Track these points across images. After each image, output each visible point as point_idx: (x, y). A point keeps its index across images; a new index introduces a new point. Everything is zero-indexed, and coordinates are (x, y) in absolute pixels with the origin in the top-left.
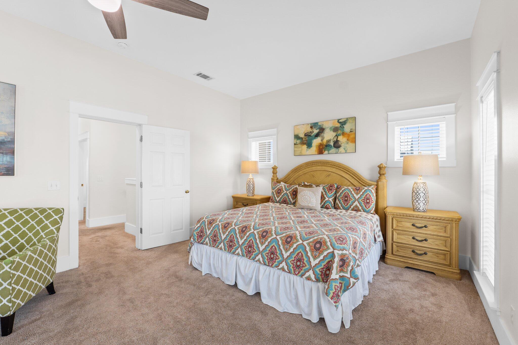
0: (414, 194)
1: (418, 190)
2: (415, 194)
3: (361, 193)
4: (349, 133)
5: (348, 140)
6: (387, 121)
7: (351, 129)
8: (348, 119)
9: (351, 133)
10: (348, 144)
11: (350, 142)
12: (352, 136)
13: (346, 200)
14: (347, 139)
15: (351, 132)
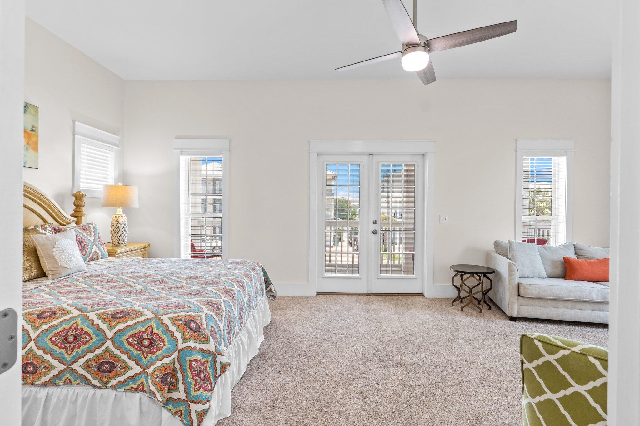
0: (121, 228)
1: (125, 223)
2: (123, 227)
3: (93, 234)
4: (29, 131)
5: (28, 144)
6: (74, 134)
7: (33, 126)
8: (28, 105)
9: (32, 132)
10: (27, 150)
11: (31, 148)
12: (34, 139)
13: (83, 247)
14: (27, 142)
15: (32, 130)
